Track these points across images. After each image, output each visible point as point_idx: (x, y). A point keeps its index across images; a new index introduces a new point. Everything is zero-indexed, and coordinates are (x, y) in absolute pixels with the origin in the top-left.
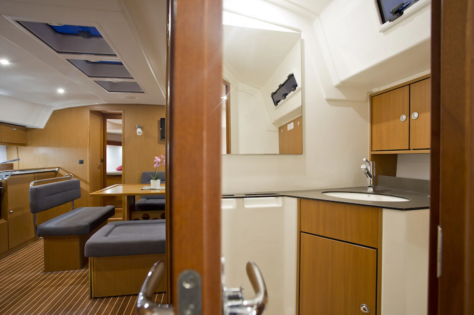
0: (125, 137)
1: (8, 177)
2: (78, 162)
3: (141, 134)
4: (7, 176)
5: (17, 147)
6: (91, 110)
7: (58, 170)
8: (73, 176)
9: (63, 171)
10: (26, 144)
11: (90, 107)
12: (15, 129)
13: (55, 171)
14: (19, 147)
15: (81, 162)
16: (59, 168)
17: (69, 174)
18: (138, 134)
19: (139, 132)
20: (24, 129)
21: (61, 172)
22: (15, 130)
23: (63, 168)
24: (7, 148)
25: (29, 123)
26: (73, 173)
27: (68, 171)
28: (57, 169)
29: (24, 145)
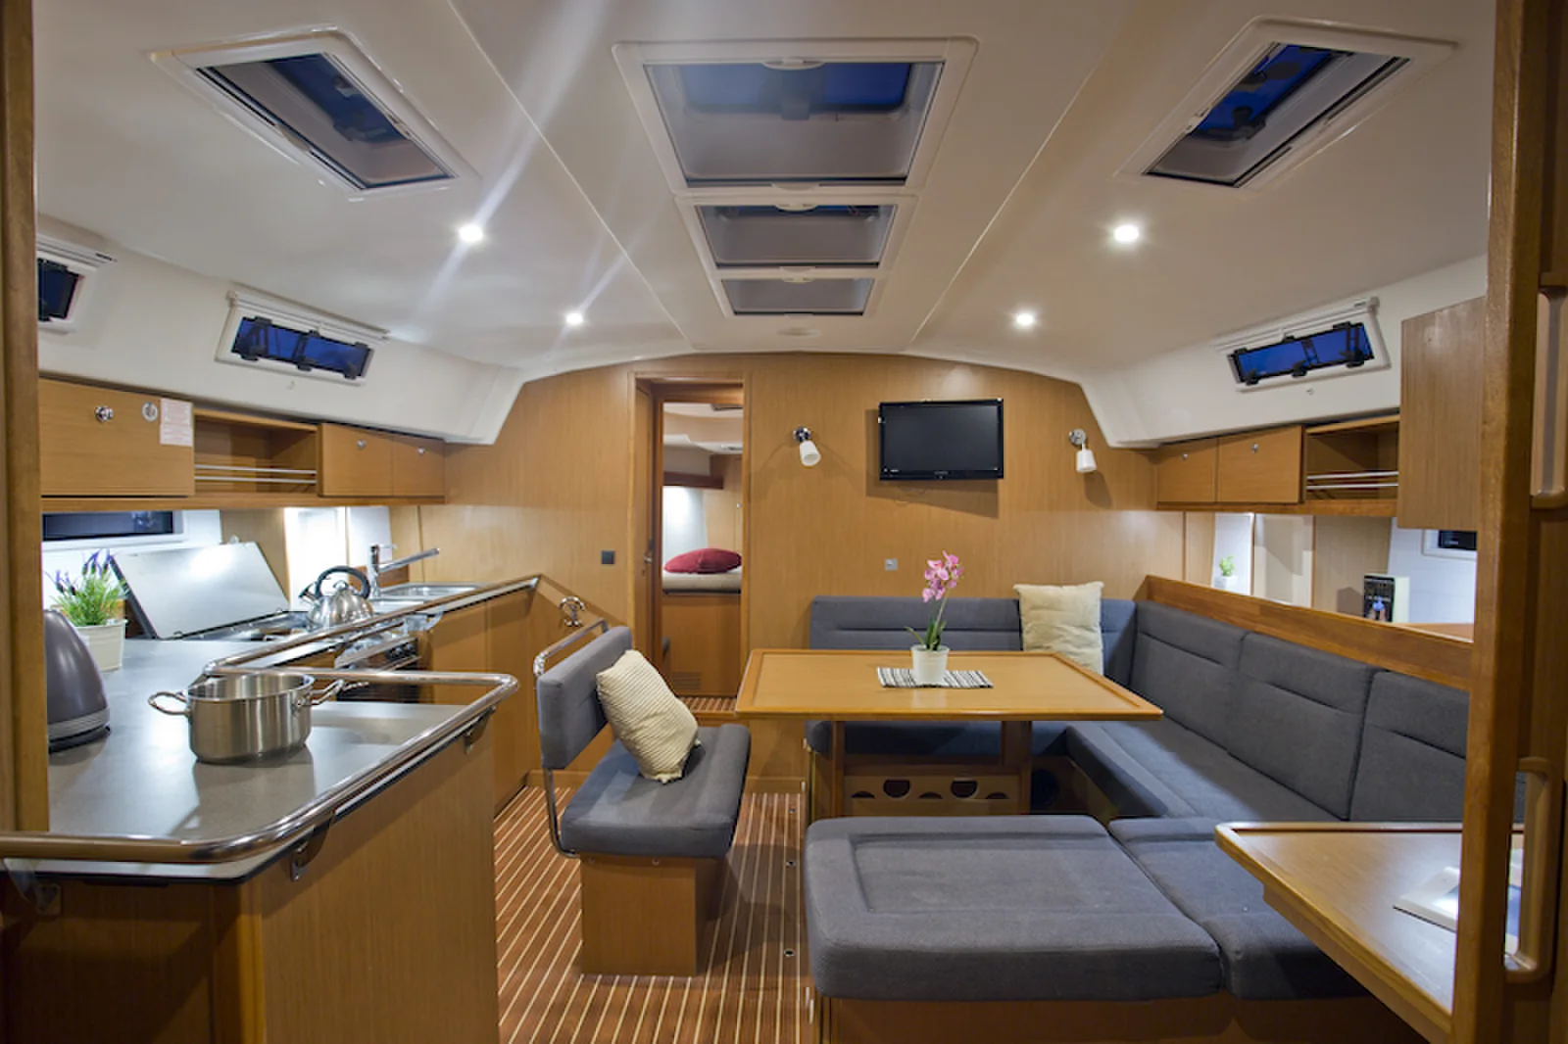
0: (753, 471)
1: (435, 621)
2: (599, 557)
3: (815, 462)
4: (431, 619)
5: (419, 508)
6: (639, 376)
7: (538, 583)
8: (582, 604)
9: (553, 590)
10: (443, 497)
11: (636, 369)
12: (421, 451)
13: (528, 587)
14: (425, 508)
15: (609, 559)
16: (540, 577)
17: (570, 598)
18: (806, 463)
19: (810, 457)
20: (440, 446)
21: (545, 590)
22: (421, 455)
23: (550, 576)
24: (392, 514)
25: (455, 430)
26: (582, 596)
27: (567, 587)
28: (533, 582)
29: (439, 500)
